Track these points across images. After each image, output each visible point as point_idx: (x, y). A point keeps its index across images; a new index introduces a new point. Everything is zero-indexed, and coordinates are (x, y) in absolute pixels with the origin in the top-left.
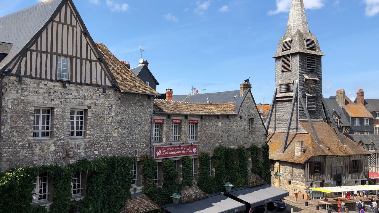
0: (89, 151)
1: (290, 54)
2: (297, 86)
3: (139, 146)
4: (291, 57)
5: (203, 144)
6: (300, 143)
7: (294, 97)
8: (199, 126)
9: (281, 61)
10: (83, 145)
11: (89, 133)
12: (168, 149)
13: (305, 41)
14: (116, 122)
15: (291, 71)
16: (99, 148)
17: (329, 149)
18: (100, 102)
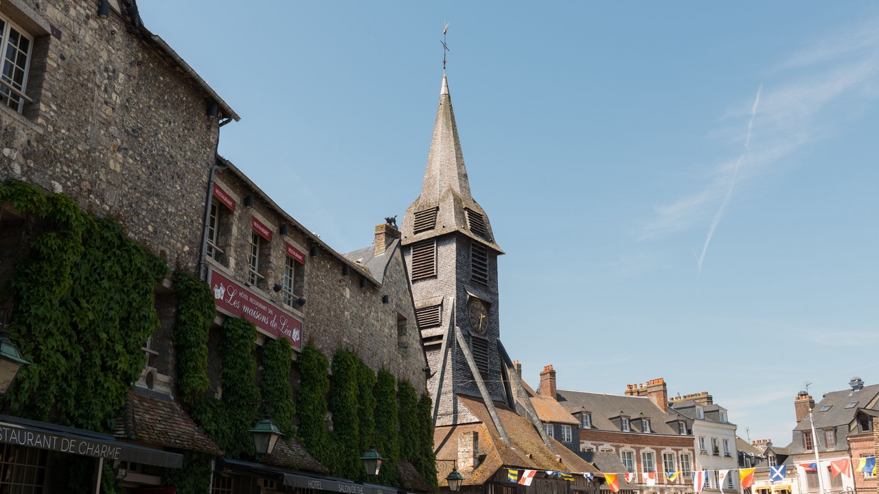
0: (37, 171)
1: (434, 238)
2: (453, 310)
3: (172, 241)
4: (435, 245)
5: (311, 328)
6: (472, 436)
7: (445, 338)
8: (306, 274)
9: (411, 256)
10: (22, 138)
11: (46, 112)
12: (241, 294)
13: (466, 213)
14: (123, 130)
15: (435, 277)
16: (67, 179)
17: (531, 456)
18: (87, 37)
